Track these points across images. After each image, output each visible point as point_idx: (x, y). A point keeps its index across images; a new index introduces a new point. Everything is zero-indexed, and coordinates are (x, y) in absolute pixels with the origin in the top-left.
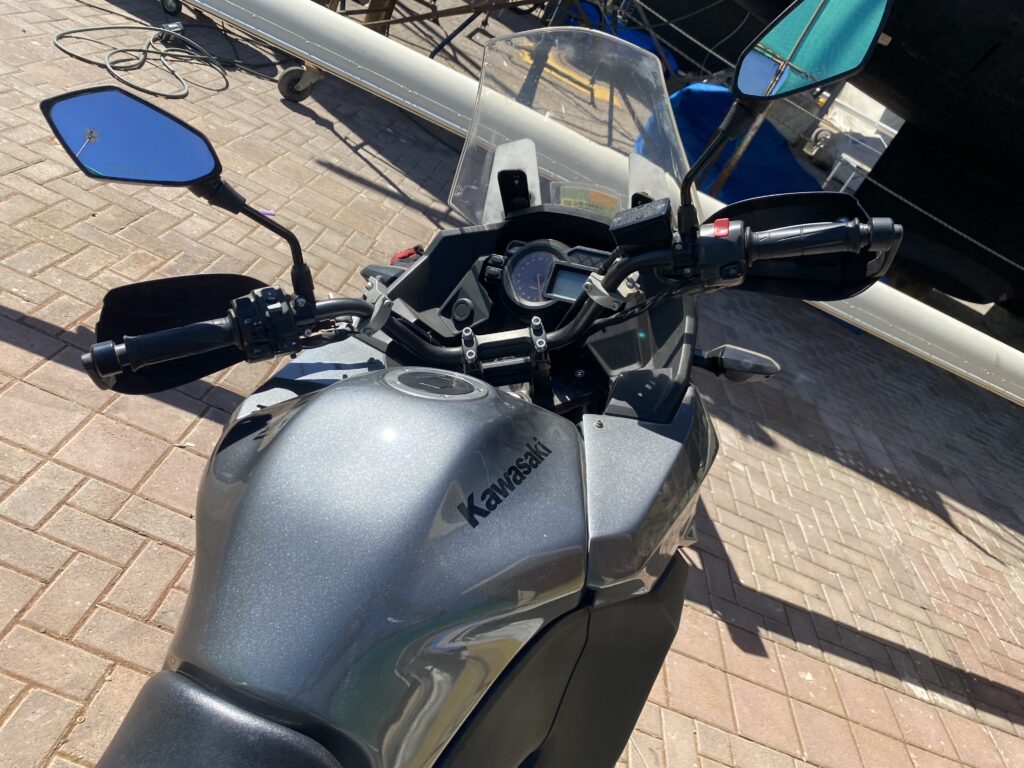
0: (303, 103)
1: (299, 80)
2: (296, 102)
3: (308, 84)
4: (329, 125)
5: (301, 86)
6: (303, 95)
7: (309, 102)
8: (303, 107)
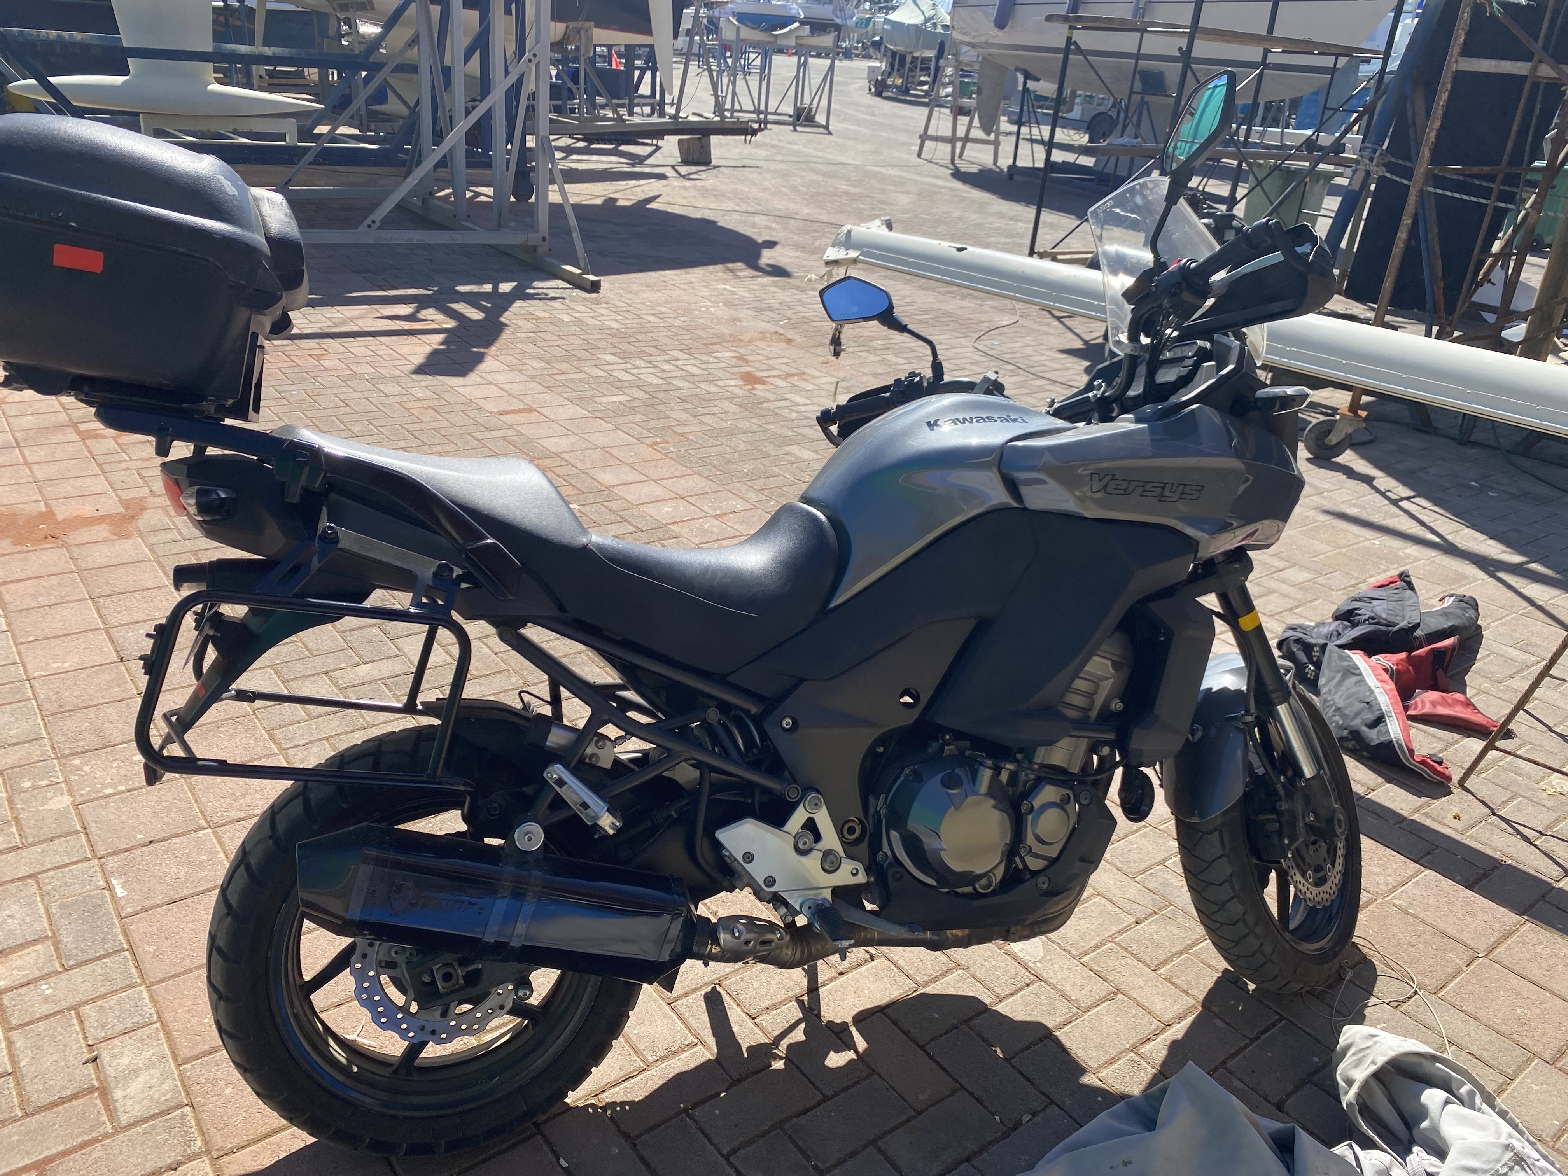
0: (1339, 459)
1: (1330, 432)
2: (1329, 459)
3: (1343, 435)
4: (1368, 480)
5: (1333, 439)
6: (1338, 449)
7: (1348, 457)
8: (1339, 464)
